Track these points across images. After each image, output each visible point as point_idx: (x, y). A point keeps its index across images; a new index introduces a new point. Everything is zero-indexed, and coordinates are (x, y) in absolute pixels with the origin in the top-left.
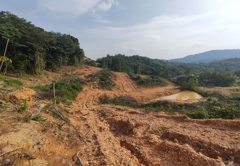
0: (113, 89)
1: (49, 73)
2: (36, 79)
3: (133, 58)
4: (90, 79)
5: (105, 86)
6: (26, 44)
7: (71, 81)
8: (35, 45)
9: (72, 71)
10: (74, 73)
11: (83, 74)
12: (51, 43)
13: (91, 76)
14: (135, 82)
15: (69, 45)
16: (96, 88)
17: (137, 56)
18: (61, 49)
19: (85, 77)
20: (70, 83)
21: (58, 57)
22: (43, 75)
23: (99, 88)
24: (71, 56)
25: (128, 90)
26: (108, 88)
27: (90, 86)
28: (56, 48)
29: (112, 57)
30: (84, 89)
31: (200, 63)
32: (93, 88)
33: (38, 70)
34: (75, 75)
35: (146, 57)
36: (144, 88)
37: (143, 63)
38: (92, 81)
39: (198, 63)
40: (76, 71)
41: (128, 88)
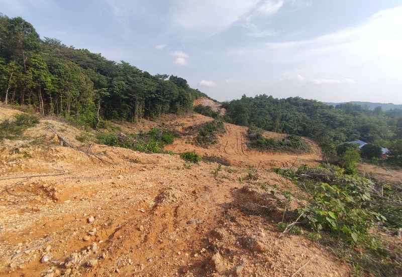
0: (209, 147)
1: (147, 122)
2: (133, 127)
4: (188, 131)
5: (202, 142)
7: (164, 133)
9: (171, 120)
10: (173, 123)
11: (182, 125)
13: (190, 128)
14: (249, 142)
16: (189, 143)
18: (160, 97)
19: (183, 128)
20: (162, 134)
23: (192, 144)
25: (230, 151)
26: (204, 145)
27: (183, 140)
29: (250, 99)
30: (175, 142)
32: (186, 143)
34: (172, 125)
36: (258, 152)
38: (189, 135)
40: (176, 121)
41: (232, 149)
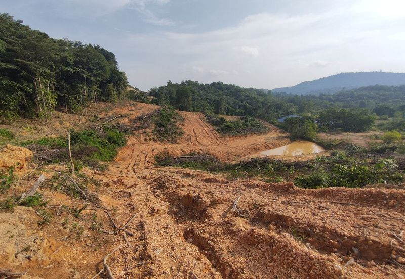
0: (178, 141)
1: (65, 116)
3: (213, 87)
4: (138, 124)
5: (166, 135)
6: (16, 63)
7: (105, 129)
8: (33, 65)
9: (106, 111)
10: (110, 114)
11: (126, 116)
12: (64, 61)
13: (140, 118)
14: (216, 128)
15: (99, 64)
16: (150, 139)
17: (219, 84)
18: (83, 72)
19: (130, 120)
20: (103, 132)
21: (78, 87)
22: (53, 119)
23: (155, 140)
24: (103, 85)
25: (204, 141)
26: (170, 139)
27: (139, 137)
28: (73, 71)
29: (177, 85)
30: (130, 142)
31: (322, 95)
32: (145, 140)
33: (43, 111)
34: (112, 118)
35: (234, 86)
36: (232, 138)
37: (230, 95)
38: (142, 128)
39: (318, 95)
40: (113, 111)
41: (204, 139)
